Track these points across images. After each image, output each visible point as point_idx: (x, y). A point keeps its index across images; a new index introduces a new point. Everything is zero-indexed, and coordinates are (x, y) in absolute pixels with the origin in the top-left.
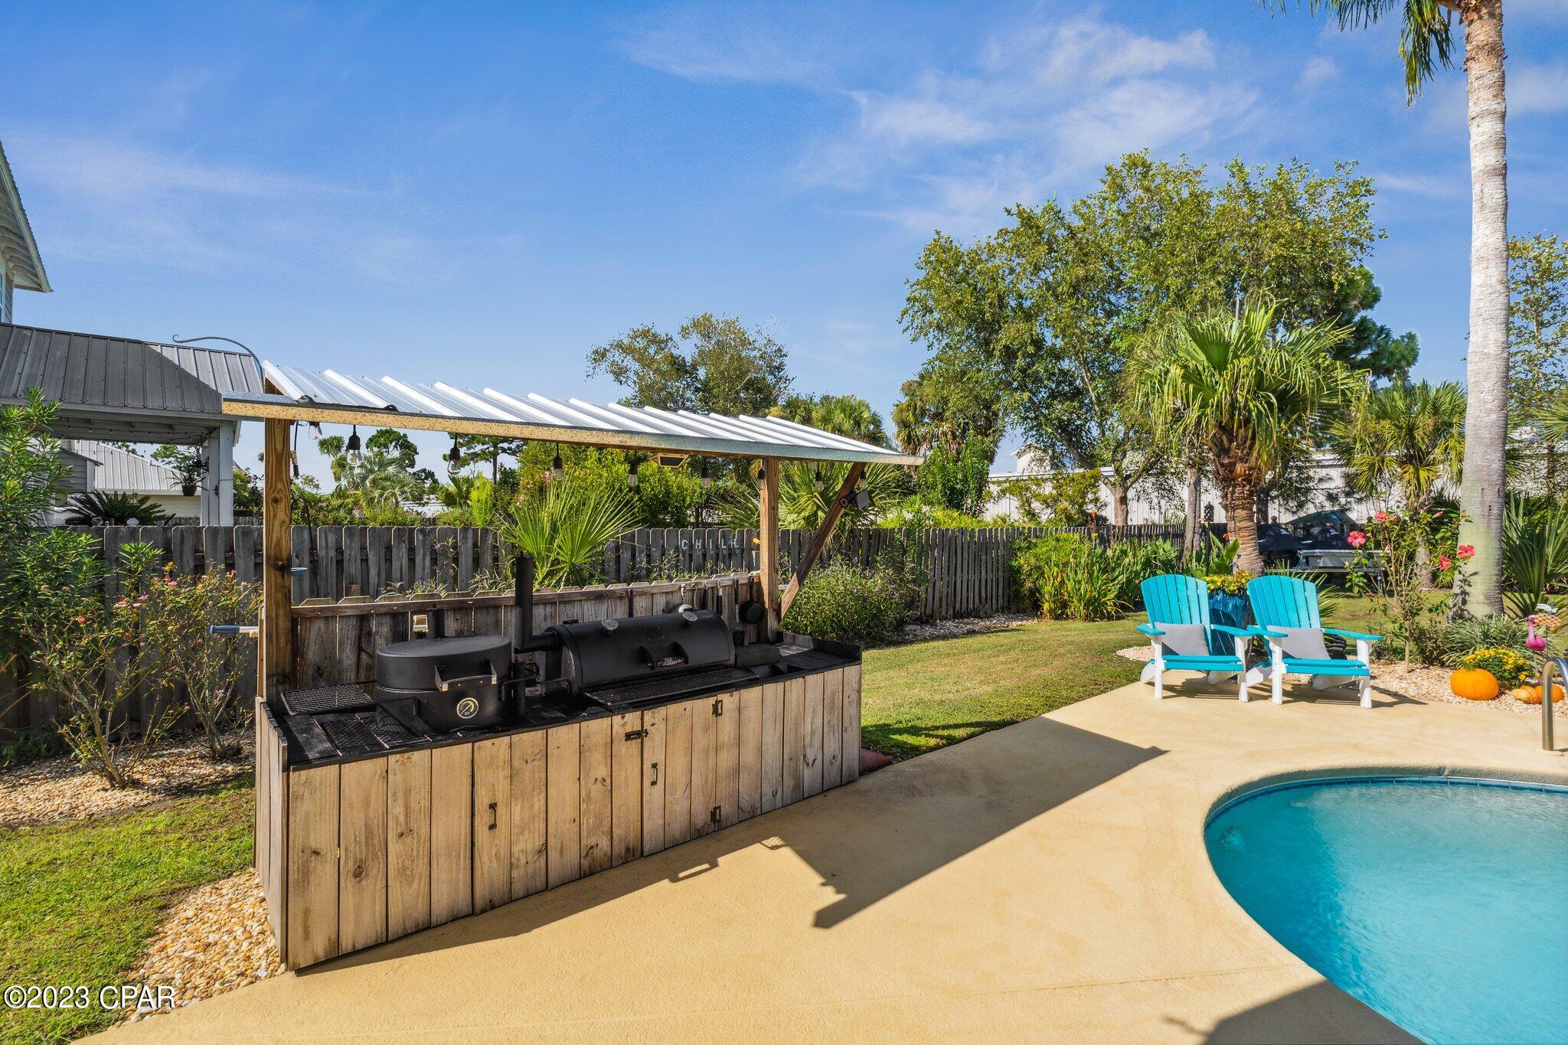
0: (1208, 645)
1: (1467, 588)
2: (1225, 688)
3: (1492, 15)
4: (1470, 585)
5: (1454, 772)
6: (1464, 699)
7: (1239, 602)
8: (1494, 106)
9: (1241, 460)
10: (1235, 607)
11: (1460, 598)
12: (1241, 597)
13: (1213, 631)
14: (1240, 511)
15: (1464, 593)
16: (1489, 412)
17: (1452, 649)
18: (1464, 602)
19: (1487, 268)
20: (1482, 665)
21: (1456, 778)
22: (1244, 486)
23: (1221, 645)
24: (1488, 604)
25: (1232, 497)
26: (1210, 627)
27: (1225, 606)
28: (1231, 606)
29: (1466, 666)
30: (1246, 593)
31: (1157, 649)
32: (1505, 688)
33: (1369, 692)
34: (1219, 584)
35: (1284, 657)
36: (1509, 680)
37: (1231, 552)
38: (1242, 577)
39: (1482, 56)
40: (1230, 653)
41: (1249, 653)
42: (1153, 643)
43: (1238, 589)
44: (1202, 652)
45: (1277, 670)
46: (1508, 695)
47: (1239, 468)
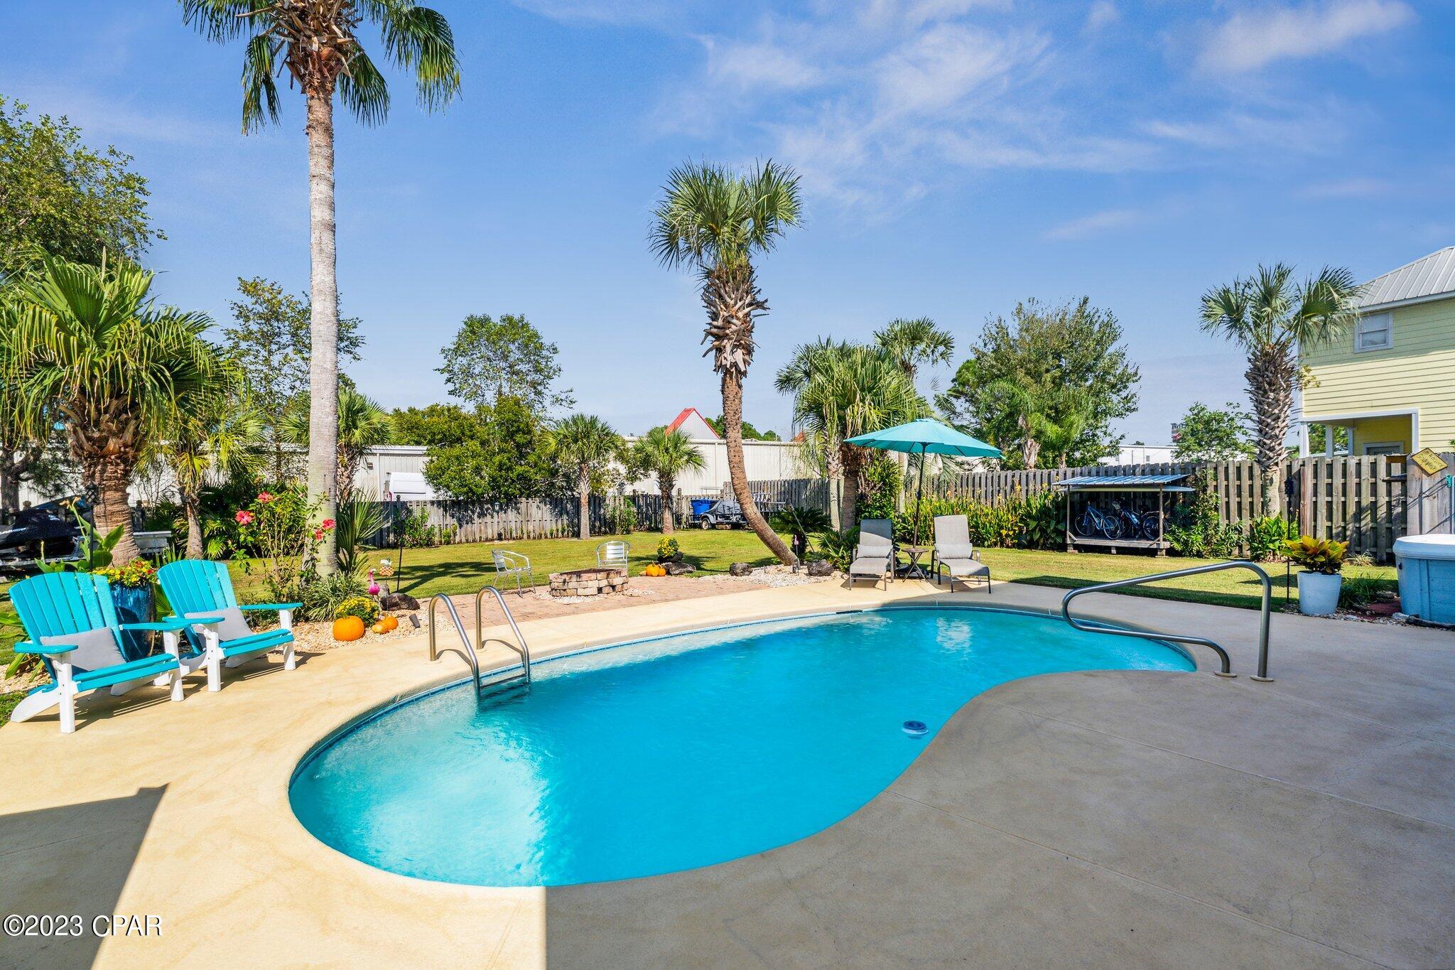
0: (120, 650)
1: (315, 555)
2: (139, 697)
3: (327, 102)
4: (317, 553)
5: (402, 697)
6: (345, 642)
7: (141, 594)
8: (327, 173)
9: (115, 435)
10: (137, 600)
11: (310, 563)
12: (143, 589)
13: (123, 633)
14: (112, 493)
15: (313, 559)
16: (327, 415)
17: (315, 605)
18: (314, 565)
19: (325, 300)
20: (350, 613)
21: (402, 701)
22: (118, 464)
24: (331, 566)
25: (101, 477)
26: (117, 628)
27: (124, 601)
28: (131, 599)
29: (340, 616)
30: (150, 584)
31: (64, 670)
32: (366, 626)
33: (292, 655)
34: (118, 577)
35: (220, 641)
36: (369, 621)
37: (113, 538)
38: (142, 566)
39: (320, 129)
40: (154, 654)
41: (181, 645)
42: (56, 664)
43: (141, 580)
44: (116, 659)
45: (213, 656)
46: (369, 632)
47: (112, 444)
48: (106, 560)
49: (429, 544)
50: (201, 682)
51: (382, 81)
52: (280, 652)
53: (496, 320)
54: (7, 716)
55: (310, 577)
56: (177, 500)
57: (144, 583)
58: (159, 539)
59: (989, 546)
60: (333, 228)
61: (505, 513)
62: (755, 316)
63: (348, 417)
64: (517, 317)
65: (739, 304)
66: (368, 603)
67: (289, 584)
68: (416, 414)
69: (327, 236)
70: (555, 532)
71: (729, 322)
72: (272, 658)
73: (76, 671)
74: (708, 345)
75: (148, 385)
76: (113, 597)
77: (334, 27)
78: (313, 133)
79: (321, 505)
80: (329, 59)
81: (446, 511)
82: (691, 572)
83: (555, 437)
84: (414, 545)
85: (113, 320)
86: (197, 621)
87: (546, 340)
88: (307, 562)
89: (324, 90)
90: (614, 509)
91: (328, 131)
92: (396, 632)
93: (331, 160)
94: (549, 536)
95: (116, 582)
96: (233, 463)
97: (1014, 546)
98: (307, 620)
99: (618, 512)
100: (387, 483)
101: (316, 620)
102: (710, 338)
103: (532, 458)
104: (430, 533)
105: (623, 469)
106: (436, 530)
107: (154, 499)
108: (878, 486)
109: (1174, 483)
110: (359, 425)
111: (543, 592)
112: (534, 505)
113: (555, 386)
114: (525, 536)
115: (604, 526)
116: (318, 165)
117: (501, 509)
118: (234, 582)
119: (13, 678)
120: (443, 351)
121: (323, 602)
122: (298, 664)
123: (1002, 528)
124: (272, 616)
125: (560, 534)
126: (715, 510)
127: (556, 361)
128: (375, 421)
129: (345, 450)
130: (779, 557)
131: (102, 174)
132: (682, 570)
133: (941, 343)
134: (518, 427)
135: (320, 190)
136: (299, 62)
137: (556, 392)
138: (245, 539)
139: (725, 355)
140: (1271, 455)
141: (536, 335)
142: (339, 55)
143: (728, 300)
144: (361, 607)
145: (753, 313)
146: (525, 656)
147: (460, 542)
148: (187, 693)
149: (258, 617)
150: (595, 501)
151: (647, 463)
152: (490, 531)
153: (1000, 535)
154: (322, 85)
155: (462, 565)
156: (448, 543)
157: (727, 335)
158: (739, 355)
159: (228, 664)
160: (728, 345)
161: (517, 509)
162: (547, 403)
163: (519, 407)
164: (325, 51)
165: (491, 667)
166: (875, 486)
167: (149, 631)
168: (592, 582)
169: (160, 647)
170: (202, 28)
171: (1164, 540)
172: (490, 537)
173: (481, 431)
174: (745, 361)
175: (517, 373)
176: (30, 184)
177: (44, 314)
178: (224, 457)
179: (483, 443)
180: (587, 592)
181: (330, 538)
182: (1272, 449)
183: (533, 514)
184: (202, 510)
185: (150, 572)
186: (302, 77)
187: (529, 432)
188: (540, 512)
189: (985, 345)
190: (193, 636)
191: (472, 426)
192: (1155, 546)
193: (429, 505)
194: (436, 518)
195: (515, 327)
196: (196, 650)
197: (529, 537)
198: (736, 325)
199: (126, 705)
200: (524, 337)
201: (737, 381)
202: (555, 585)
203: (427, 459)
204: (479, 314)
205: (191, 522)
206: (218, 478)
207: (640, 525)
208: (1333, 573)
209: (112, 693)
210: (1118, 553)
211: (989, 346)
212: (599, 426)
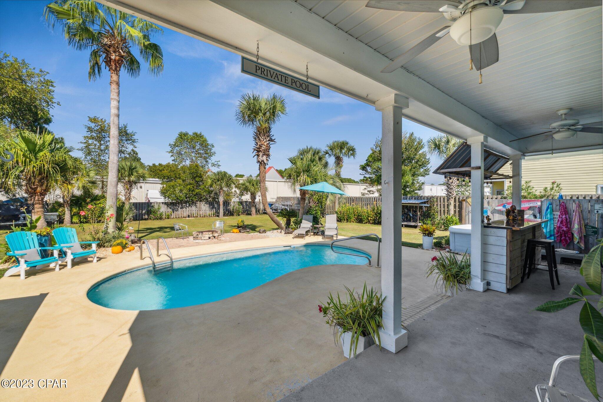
0: (39, 255)
1: (108, 225)
2: (46, 269)
3: (117, 74)
5: (128, 270)
6: (116, 254)
7: (47, 238)
8: (117, 98)
9: (40, 186)
10: (45, 240)
11: (106, 229)
12: (47, 236)
13: (40, 250)
14: (38, 205)
15: (107, 227)
17: (107, 242)
18: (107, 229)
20: (118, 244)
21: (128, 272)
22: (40, 196)
23: (45, 254)
24: (113, 229)
25: (35, 200)
26: (39, 249)
27: (41, 240)
28: (44, 240)
29: (115, 245)
30: (50, 235)
31: (22, 261)
32: (123, 249)
33: (96, 258)
34: (39, 233)
35: (72, 253)
36: (124, 247)
37: (37, 220)
38: (48, 229)
39: (115, 84)
40: (50, 257)
41: (59, 254)
42: (20, 259)
43: (47, 234)
44: (39, 258)
45: (69, 258)
46: (124, 251)
47: (39, 189)
48: (35, 227)
49: (161, 218)
50: (65, 266)
51: (138, 63)
52: (92, 257)
53: (191, 133)
54: (3, 275)
55: (106, 233)
56: (61, 200)
57: (48, 234)
58: (54, 216)
59: (364, 223)
60: (118, 116)
61: (191, 207)
62: (271, 144)
63: (129, 171)
64: (199, 133)
65: (265, 140)
66: (124, 241)
67: (98, 235)
68: (162, 166)
69: (116, 119)
70: (210, 215)
71: (261, 146)
72: (89, 259)
73: (26, 261)
74: (254, 154)
75: (52, 173)
76: (38, 239)
77: (120, 51)
78: (112, 84)
79: (110, 209)
80: (118, 61)
81: (168, 206)
82: (249, 232)
83: (210, 180)
84: (155, 219)
85: (40, 150)
86: (64, 247)
87: (210, 142)
88: (105, 228)
89: (117, 71)
90: (234, 206)
91: (118, 84)
92: (134, 251)
93: (119, 93)
94: (208, 216)
95: (39, 234)
96: (84, 187)
97: (373, 223)
98: (104, 247)
99: (235, 208)
100: (147, 194)
101: (107, 247)
102: (255, 151)
103: (202, 187)
104: (161, 214)
105: (238, 191)
106: (164, 213)
107: (52, 200)
108: (317, 202)
109: (422, 203)
110: (134, 174)
111: (191, 238)
112: (203, 204)
113: (213, 159)
114: (199, 216)
115: (229, 213)
116: (114, 95)
117: (189, 205)
118: (78, 234)
119: (3, 264)
120: (170, 145)
121: (110, 241)
122: (98, 261)
123: (369, 217)
124: (90, 245)
125: (213, 216)
126: (272, 208)
127: (213, 150)
128: (140, 172)
129: (128, 183)
130: (279, 227)
131: (37, 79)
132: (245, 231)
133: (351, 150)
134: (197, 175)
135: (114, 104)
136: (108, 61)
137: (213, 162)
138: (83, 220)
139: (260, 157)
140: (450, 194)
141: (206, 140)
142: (122, 59)
143: (261, 139)
144: (122, 243)
145: (270, 143)
146: (171, 259)
147: (173, 218)
148: (60, 269)
149: (87, 246)
150: (226, 203)
151: (246, 189)
152: (185, 214)
153: (368, 219)
154: (116, 69)
155: (166, 228)
156: (168, 218)
157: (261, 151)
158: (264, 158)
159: (75, 260)
160: (261, 154)
161: (196, 206)
162: (210, 165)
163: (198, 167)
164: (117, 58)
165: (158, 262)
166: (316, 202)
167: (49, 250)
168: (207, 235)
169: (52, 255)
170: (75, 45)
171: (419, 223)
172: (185, 216)
173: (183, 176)
174: (267, 160)
175: (199, 153)
176: (8, 84)
177: (18, 152)
178: (81, 185)
179: (184, 181)
180: (205, 238)
181: (113, 220)
182: (451, 193)
183: (202, 208)
184: (71, 204)
185: (50, 231)
186: (109, 66)
187: (201, 177)
188: (205, 207)
189: (376, 148)
190: (64, 252)
191: (179, 174)
192: (416, 225)
193: (161, 204)
194: (164, 209)
195: (198, 137)
196: (64, 256)
197: (200, 216)
198: (264, 147)
199: (41, 272)
200: (201, 141)
201: (264, 166)
202: (194, 236)
203: (162, 186)
204: (184, 131)
205: (66, 209)
206: (78, 193)
207: (243, 213)
208: (431, 236)
209: (36, 269)
210: (405, 227)
211: (377, 149)
212: (228, 175)
